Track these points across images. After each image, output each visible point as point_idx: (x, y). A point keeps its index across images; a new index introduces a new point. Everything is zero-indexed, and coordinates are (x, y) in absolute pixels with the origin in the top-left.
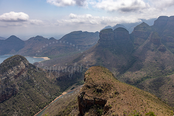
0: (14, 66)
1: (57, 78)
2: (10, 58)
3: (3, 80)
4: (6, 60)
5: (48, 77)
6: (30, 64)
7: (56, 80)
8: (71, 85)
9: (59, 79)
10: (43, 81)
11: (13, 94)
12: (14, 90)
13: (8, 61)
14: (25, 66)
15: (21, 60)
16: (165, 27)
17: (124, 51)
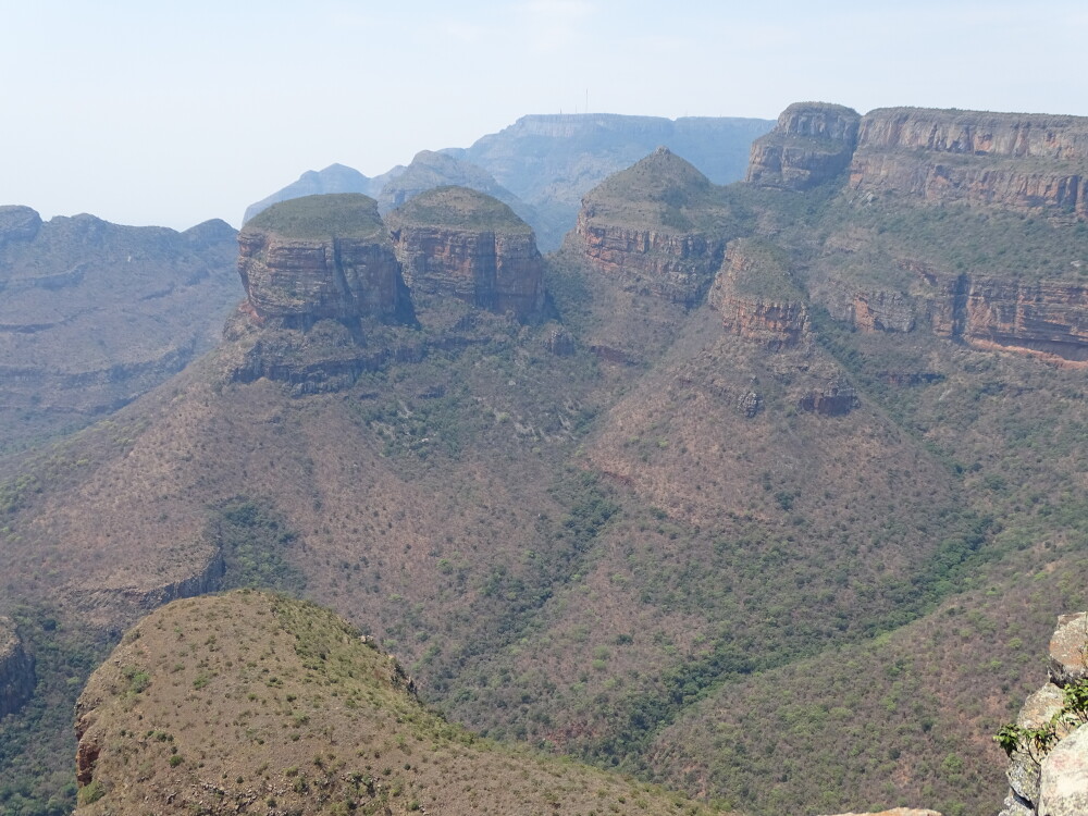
16: (837, 201)
17: (504, 422)
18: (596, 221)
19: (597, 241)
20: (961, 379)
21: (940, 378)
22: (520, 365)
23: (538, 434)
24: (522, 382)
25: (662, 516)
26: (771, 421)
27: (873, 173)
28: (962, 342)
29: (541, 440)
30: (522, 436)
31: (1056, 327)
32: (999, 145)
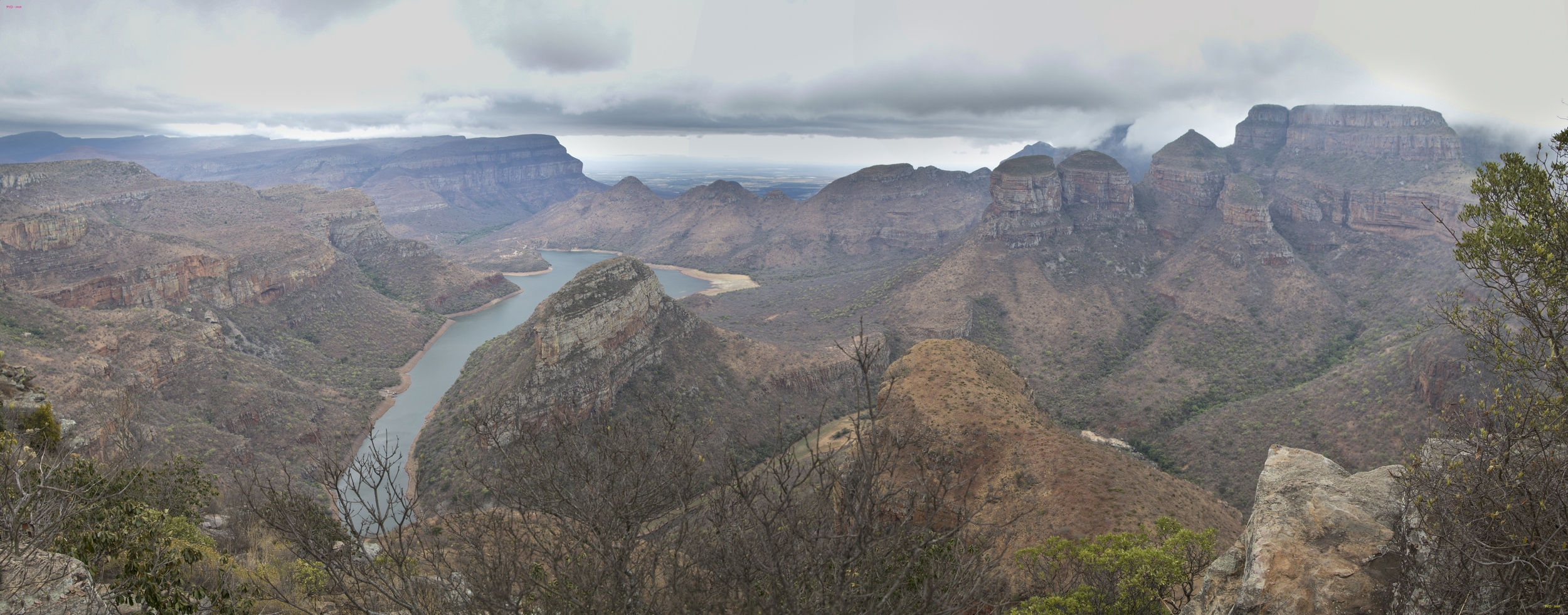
0: (609, 297)
1: (772, 376)
2: (597, 267)
3: (566, 348)
4: (587, 271)
5: (734, 366)
6: (666, 299)
7: (768, 386)
8: (837, 418)
9: (783, 382)
10: (714, 381)
11: (593, 410)
12: (597, 397)
13: (590, 279)
14: (645, 304)
15: (635, 280)
16: (1281, 153)
17: (1110, 265)
18: (1159, 167)
19: (1160, 176)
20: (1345, 247)
21: (1336, 246)
22: (1120, 236)
23: (1127, 272)
24: (1120, 246)
25: (1189, 318)
26: (1248, 269)
27: (1297, 138)
28: (1348, 227)
29: (1129, 276)
30: (1118, 272)
31: (1394, 217)
32: (1359, 122)
